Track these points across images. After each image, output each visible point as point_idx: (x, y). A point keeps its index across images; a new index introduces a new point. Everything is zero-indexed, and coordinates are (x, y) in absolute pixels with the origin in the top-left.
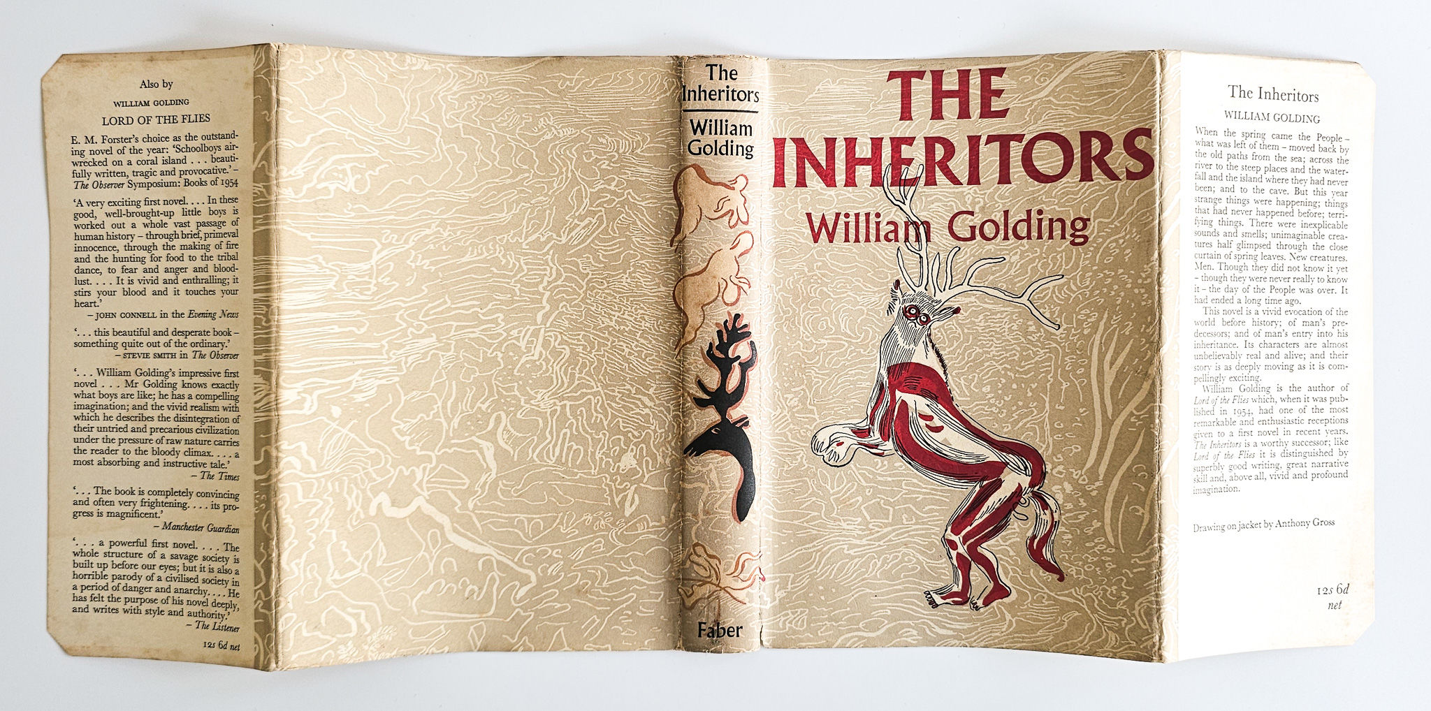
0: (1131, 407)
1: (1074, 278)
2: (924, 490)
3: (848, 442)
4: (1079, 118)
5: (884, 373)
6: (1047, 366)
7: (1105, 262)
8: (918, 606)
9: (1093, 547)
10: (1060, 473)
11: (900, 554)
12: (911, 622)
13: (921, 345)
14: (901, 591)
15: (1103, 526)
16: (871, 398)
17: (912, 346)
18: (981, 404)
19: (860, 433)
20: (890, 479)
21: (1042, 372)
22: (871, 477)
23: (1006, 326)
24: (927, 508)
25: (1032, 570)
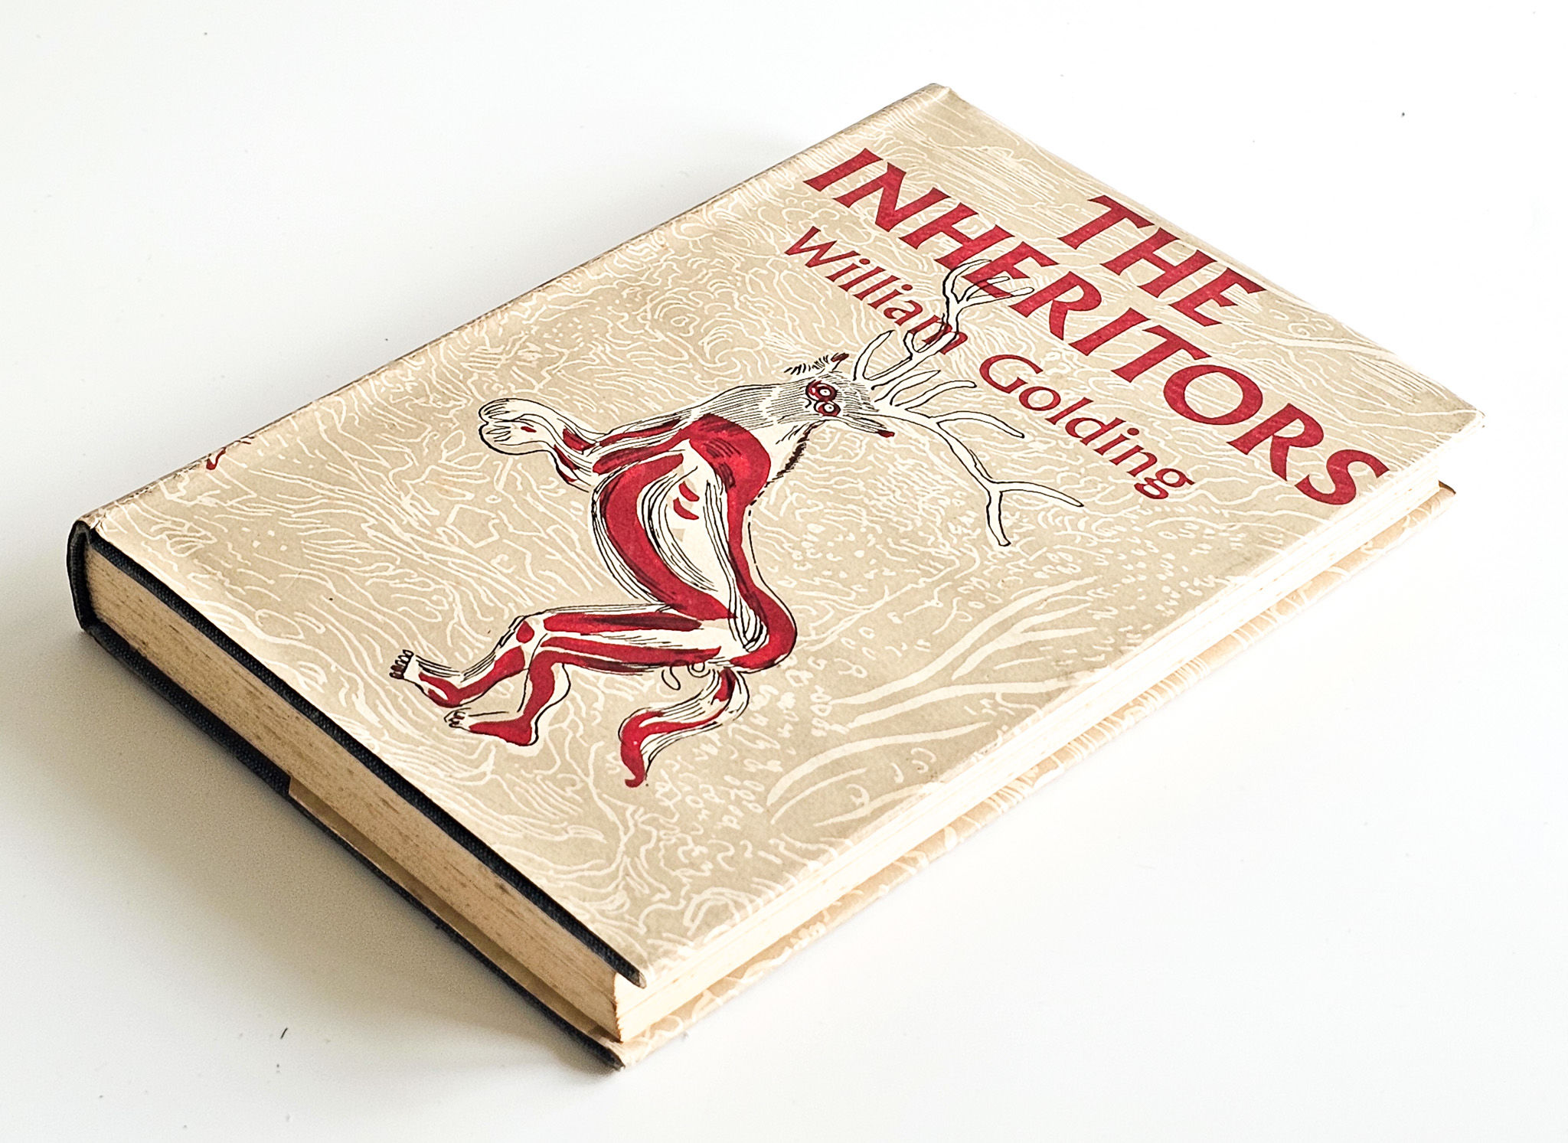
0: (999, 689)
1: (1095, 519)
2: (573, 555)
3: (541, 434)
4: (1304, 392)
5: (696, 415)
6: (935, 568)
7: (1161, 534)
8: (373, 657)
9: (732, 787)
10: (798, 680)
11: (434, 586)
12: (334, 665)
13: (788, 427)
14: (375, 622)
15: (778, 777)
16: (641, 422)
17: (775, 419)
18: (785, 536)
19: (573, 439)
20: (541, 509)
21: (919, 569)
22: (520, 488)
23: (934, 494)
24: (547, 573)
25: (601, 743)
